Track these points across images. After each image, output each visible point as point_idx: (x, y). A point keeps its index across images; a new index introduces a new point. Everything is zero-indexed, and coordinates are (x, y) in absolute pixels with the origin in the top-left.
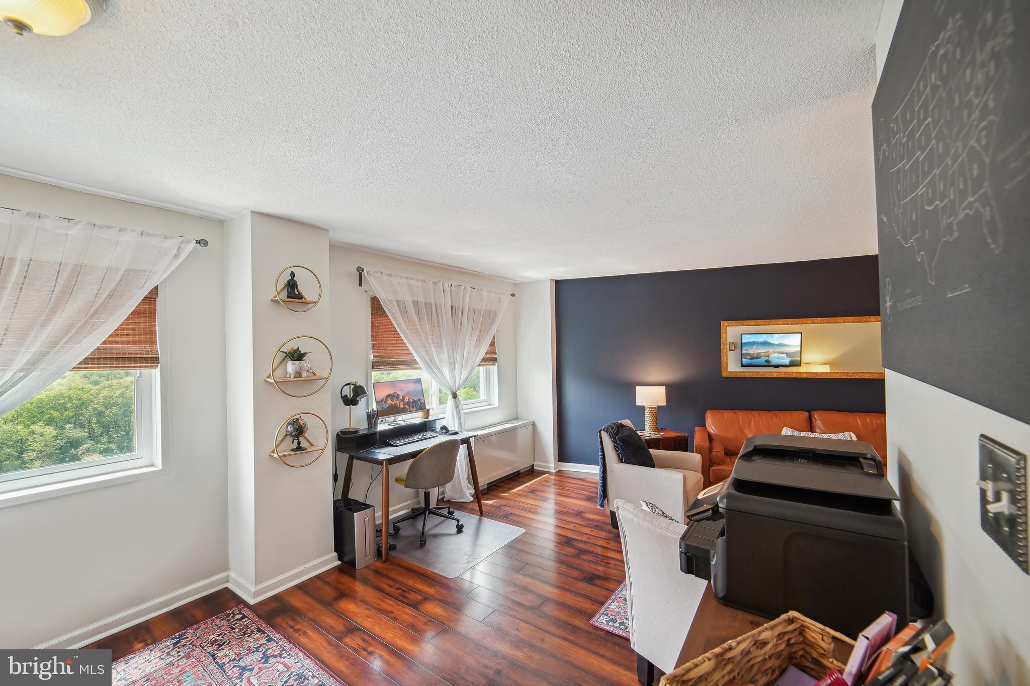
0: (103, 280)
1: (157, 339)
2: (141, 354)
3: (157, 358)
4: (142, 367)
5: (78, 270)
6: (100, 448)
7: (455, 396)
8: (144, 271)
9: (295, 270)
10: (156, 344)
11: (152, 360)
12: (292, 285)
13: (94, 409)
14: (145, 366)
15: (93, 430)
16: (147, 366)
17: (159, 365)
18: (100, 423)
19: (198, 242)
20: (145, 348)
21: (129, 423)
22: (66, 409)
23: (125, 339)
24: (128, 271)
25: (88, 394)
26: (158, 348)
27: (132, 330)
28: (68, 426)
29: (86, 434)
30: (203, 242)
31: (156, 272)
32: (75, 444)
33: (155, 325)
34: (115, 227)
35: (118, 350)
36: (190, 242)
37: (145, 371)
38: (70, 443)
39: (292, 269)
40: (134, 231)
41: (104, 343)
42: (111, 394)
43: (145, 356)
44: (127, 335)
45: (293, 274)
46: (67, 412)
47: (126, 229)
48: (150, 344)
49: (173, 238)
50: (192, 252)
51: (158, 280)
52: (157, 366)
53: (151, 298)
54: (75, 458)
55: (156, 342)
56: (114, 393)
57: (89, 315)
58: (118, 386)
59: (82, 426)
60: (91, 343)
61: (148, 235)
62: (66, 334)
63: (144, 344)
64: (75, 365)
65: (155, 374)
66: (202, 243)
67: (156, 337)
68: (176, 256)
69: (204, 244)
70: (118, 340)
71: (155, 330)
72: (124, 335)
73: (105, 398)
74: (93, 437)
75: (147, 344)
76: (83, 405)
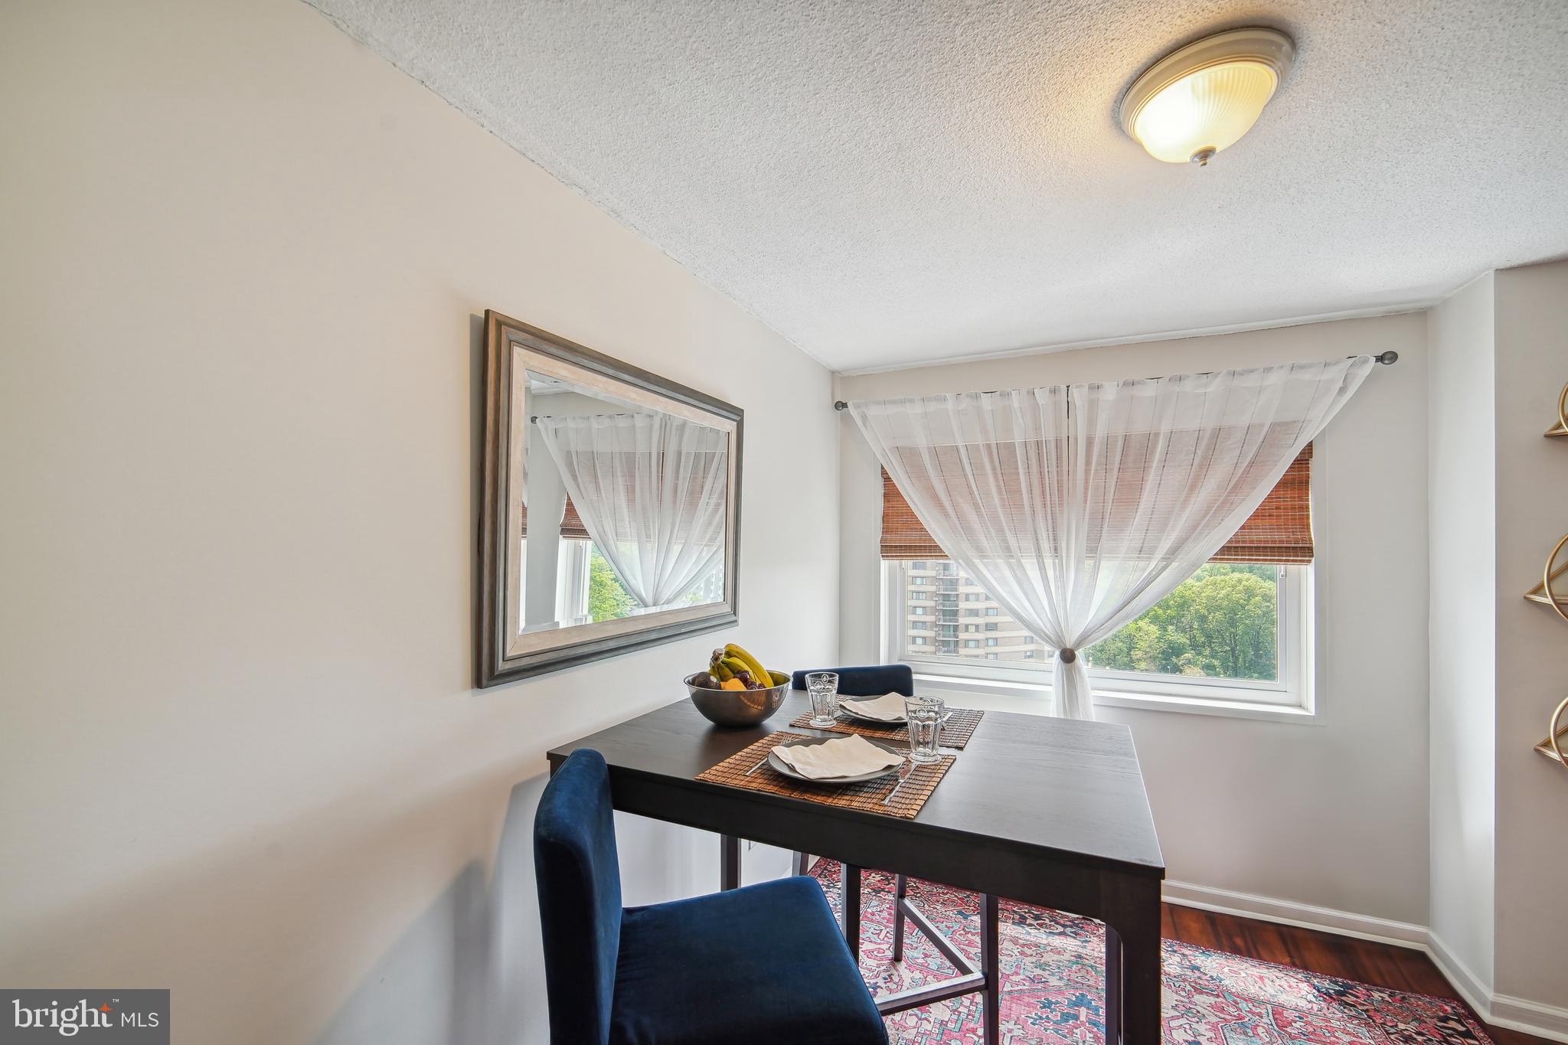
0: (1244, 443)
1: (1311, 521)
2: (1287, 542)
3: (1310, 549)
4: (1288, 561)
5: (1218, 433)
6: (1202, 662)
8: (1295, 422)
10: (1308, 528)
11: (1302, 551)
13: (1197, 611)
14: (1293, 561)
15: (1195, 637)
16: (1296, 561)
17: (1313, 559)
18: (1202, 630)
19: (1380, 359)
20: (1294, 535)
21: (1234, 636)
22: (1168, 607)
23: (1267, 522)
24: (1273, 426)
25: (1190, 592)
26: (1312, 534)
27: (1276, 508)
28: (1170, 627)
29: (1188, 642)
30: (1388, 356)
31: (1311, 421)
32: (1176, 650)
33: (1307, 500)
34: (1257, 369)
35: (1259, 536)
36: (1365, 361)
37: (1293, 568)
38: (1172, 648)
40: (1282, 367)
41: (1243, 527)
42: (1215, 594)
43: (1293, 545)
44: (1269, 516)
46: (1169, 611)
47: (1272, 368)
48: (1300, 528)
49: (1337, 363)
50: (1370, 379)
51: (1314, 432)
52: (1309, 561)
53: (1302, 460)
54: (1177, 669)
55: (1308, 525)
56: (1218, 593)
57: (1229, 488)
58: (1223, 584)
59: (1184, 631)
60: (1228, 529)
61: (1302, 367)
62: (1204, 517)
63: (1292, 528)
64: (1211, 556)
65: (1307, 572)
66: (1387, 358)
67: (1308, 518)
68: (1342, 390)
69: (1390, 359)
70: (1259, 522)
71: (1307, 507)
72: (1266, 516)
73: (1208, 597)
74: (1195, 646)
75: (1296, 528)
76: (1184, 605)
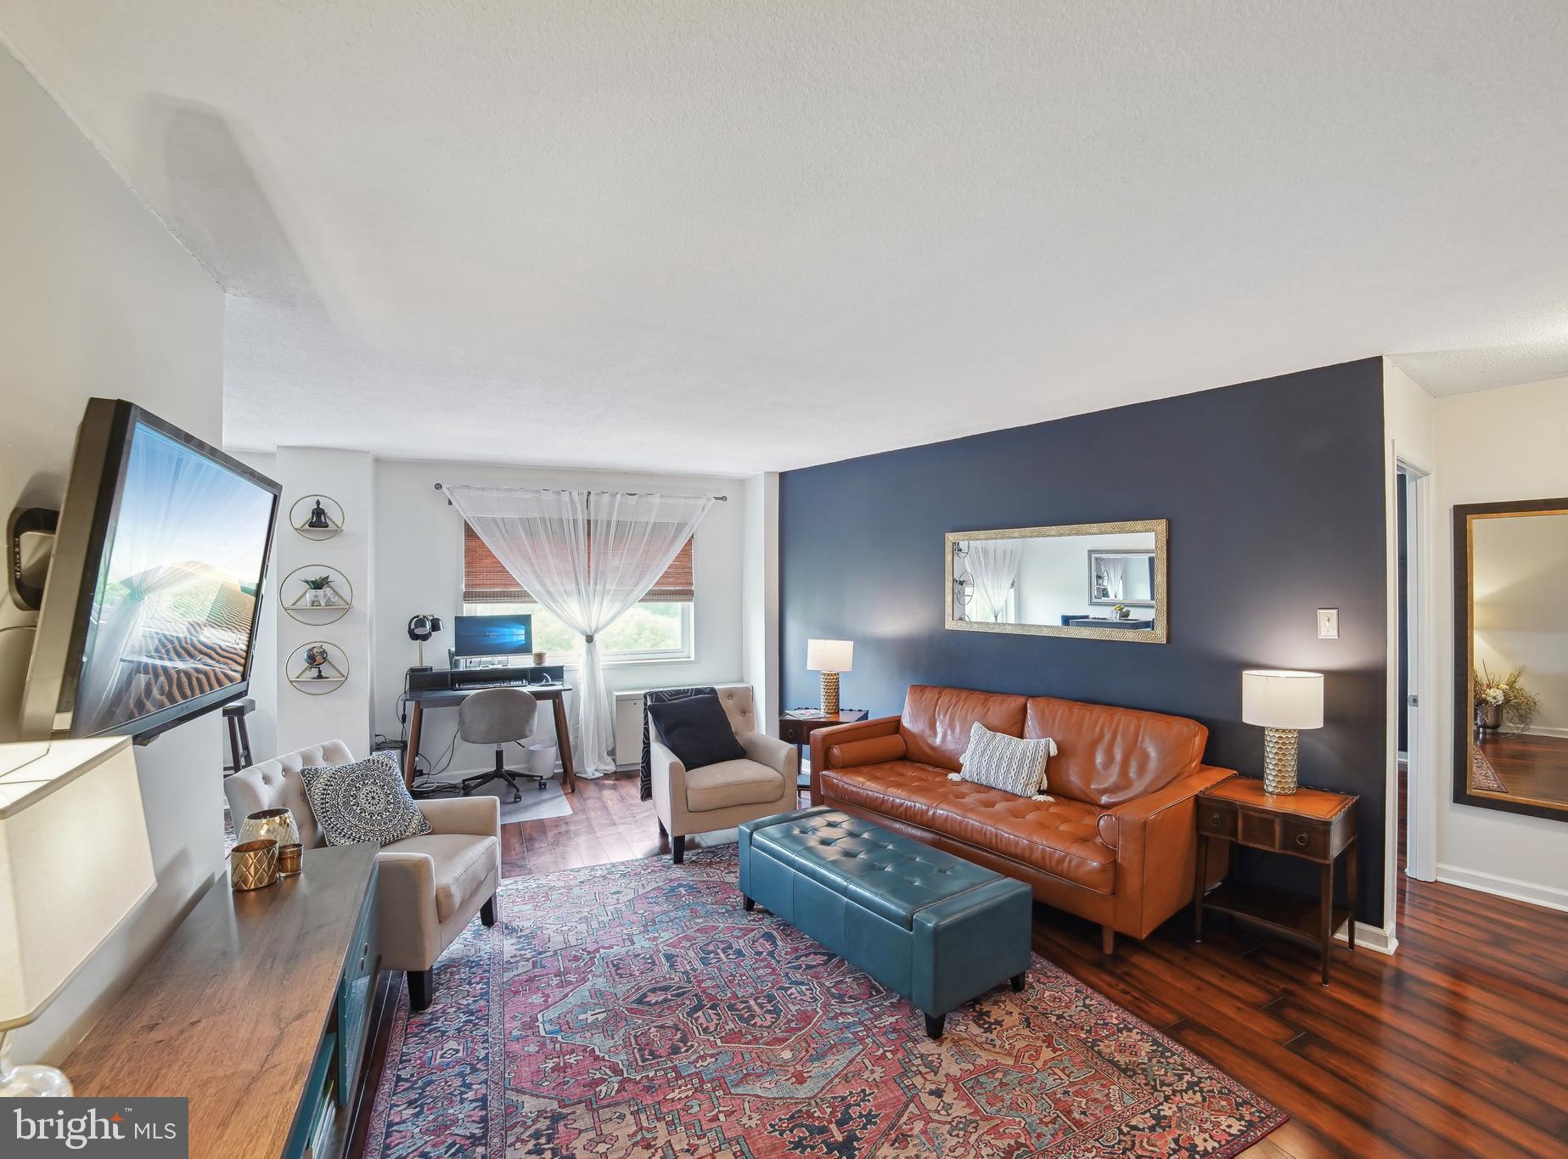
7: (590, 639)
9: (321, 499)
12: (319, 512)
39: (318, 498)
45: (318, 503)
